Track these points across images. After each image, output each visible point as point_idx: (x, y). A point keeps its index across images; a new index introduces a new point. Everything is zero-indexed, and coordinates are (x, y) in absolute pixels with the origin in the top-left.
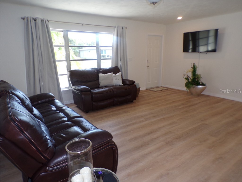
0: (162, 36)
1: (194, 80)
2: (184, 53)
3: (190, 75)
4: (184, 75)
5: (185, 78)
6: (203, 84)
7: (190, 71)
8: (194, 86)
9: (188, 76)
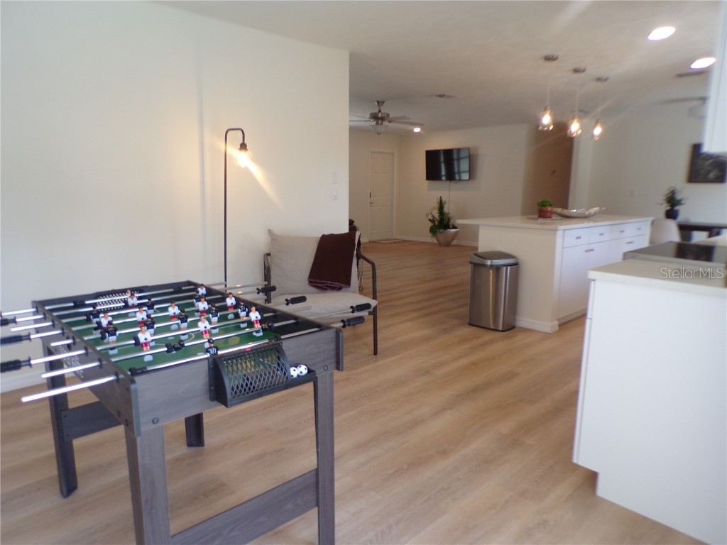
0: (393, 154)
1: (441, 220)
2: (427, 181)
3: (436, 215)
4: (427, 215)
5: (430, 220)
6: (454, 227)
7: (435, 208)
8: (441, 230)
9: (433, 216)
